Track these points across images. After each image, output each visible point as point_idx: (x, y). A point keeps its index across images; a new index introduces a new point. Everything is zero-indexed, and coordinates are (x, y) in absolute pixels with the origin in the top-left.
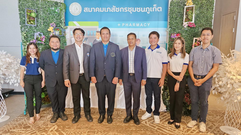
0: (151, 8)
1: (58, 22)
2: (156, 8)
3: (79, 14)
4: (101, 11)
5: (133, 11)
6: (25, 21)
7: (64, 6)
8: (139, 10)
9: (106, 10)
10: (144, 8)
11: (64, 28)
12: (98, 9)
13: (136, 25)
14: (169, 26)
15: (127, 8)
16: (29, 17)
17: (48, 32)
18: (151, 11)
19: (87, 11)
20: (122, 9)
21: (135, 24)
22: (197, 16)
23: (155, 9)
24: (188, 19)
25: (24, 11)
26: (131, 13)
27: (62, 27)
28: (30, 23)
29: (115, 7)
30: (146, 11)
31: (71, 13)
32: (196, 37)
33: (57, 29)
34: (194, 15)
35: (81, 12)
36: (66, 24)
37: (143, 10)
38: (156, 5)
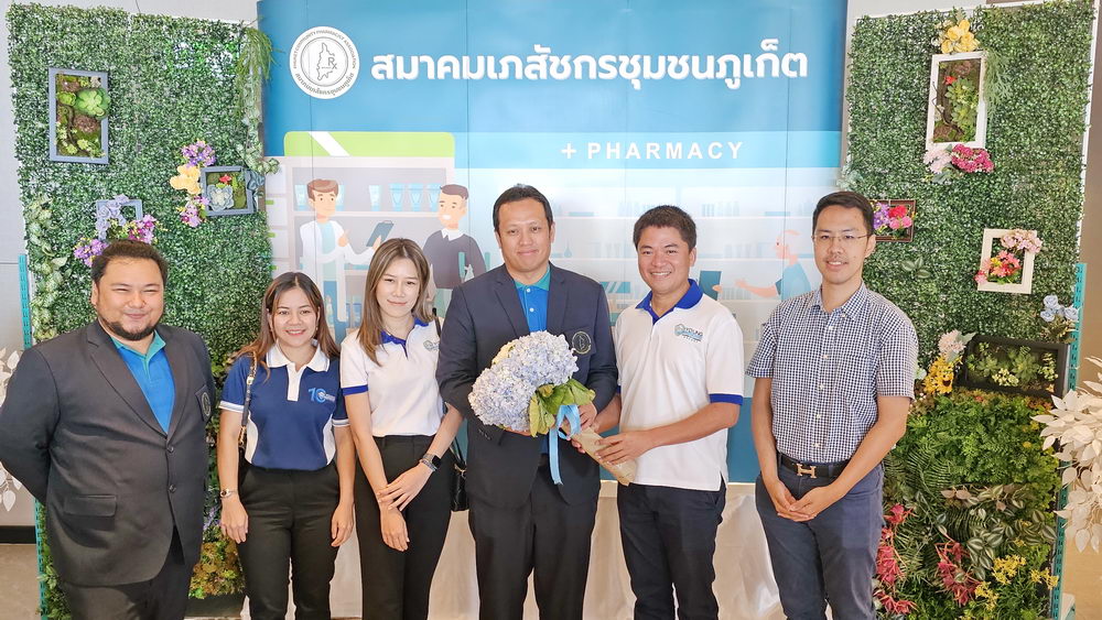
0: (747, 58)
1: (225, 136)
2: (774, 58)
3: (346, 89)
4: (467, 74)
5: (648, 74)
6: (44, 136)
7: (263, 47)
8: (679, 69)
9: (498, 69)
10: (711, 59)
11: (260, 168)
12: (449, 64)
13: (662, 151)
14: (849, 158)
15: (613, 59)
16: (70, 116)
17: (169, 195)
18: (748, 73)
19: (390, 75)
20: (585, 66)
21: (657, 146)
22: (1002, 115)
23: (768, 63)
24: (951, 129)
25: (39, 84)
26: (637, 85)
27: (251, 163)
28: (72, 149)
29: (548, 50)
30: (722, 74)
31: (299, 83)
32: (998, 227)
33: (221, 174)
34: (982, 109)
35: (354, 79)
36: (272, 147)
37: (703, 69)
38: (776, 41)
